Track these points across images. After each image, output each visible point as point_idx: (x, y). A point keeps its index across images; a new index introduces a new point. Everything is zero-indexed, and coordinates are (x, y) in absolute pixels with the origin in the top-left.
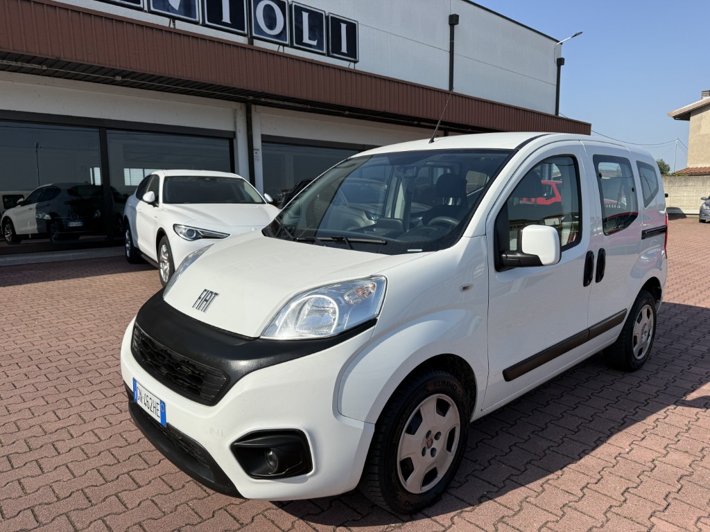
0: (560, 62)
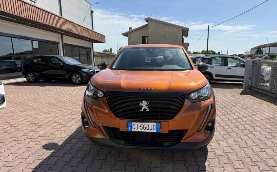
0: (92, 12)
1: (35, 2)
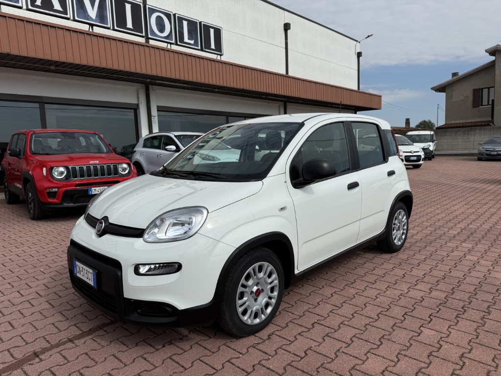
1: (221, 55)
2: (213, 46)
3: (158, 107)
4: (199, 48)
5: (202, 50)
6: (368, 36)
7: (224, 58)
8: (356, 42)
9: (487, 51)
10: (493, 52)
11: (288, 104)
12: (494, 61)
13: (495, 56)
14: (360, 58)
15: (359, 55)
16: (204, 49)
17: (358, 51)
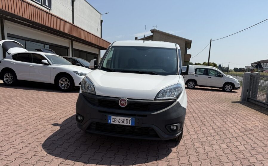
1: (50, 10)
2: (47, 4)
3: (8, 34)
4: (41, 4)
5: (42, 5)
6: (107, 13)
7: (51, 12)
8: (100, 15)
9: (151, 31)
10: (153, 31)
11: (73, 41)
12: (153, 35)
13: (153, 33)
14: (102, 23)
15: (102, 21)
16: (43, 5)
17: (101, 19)
